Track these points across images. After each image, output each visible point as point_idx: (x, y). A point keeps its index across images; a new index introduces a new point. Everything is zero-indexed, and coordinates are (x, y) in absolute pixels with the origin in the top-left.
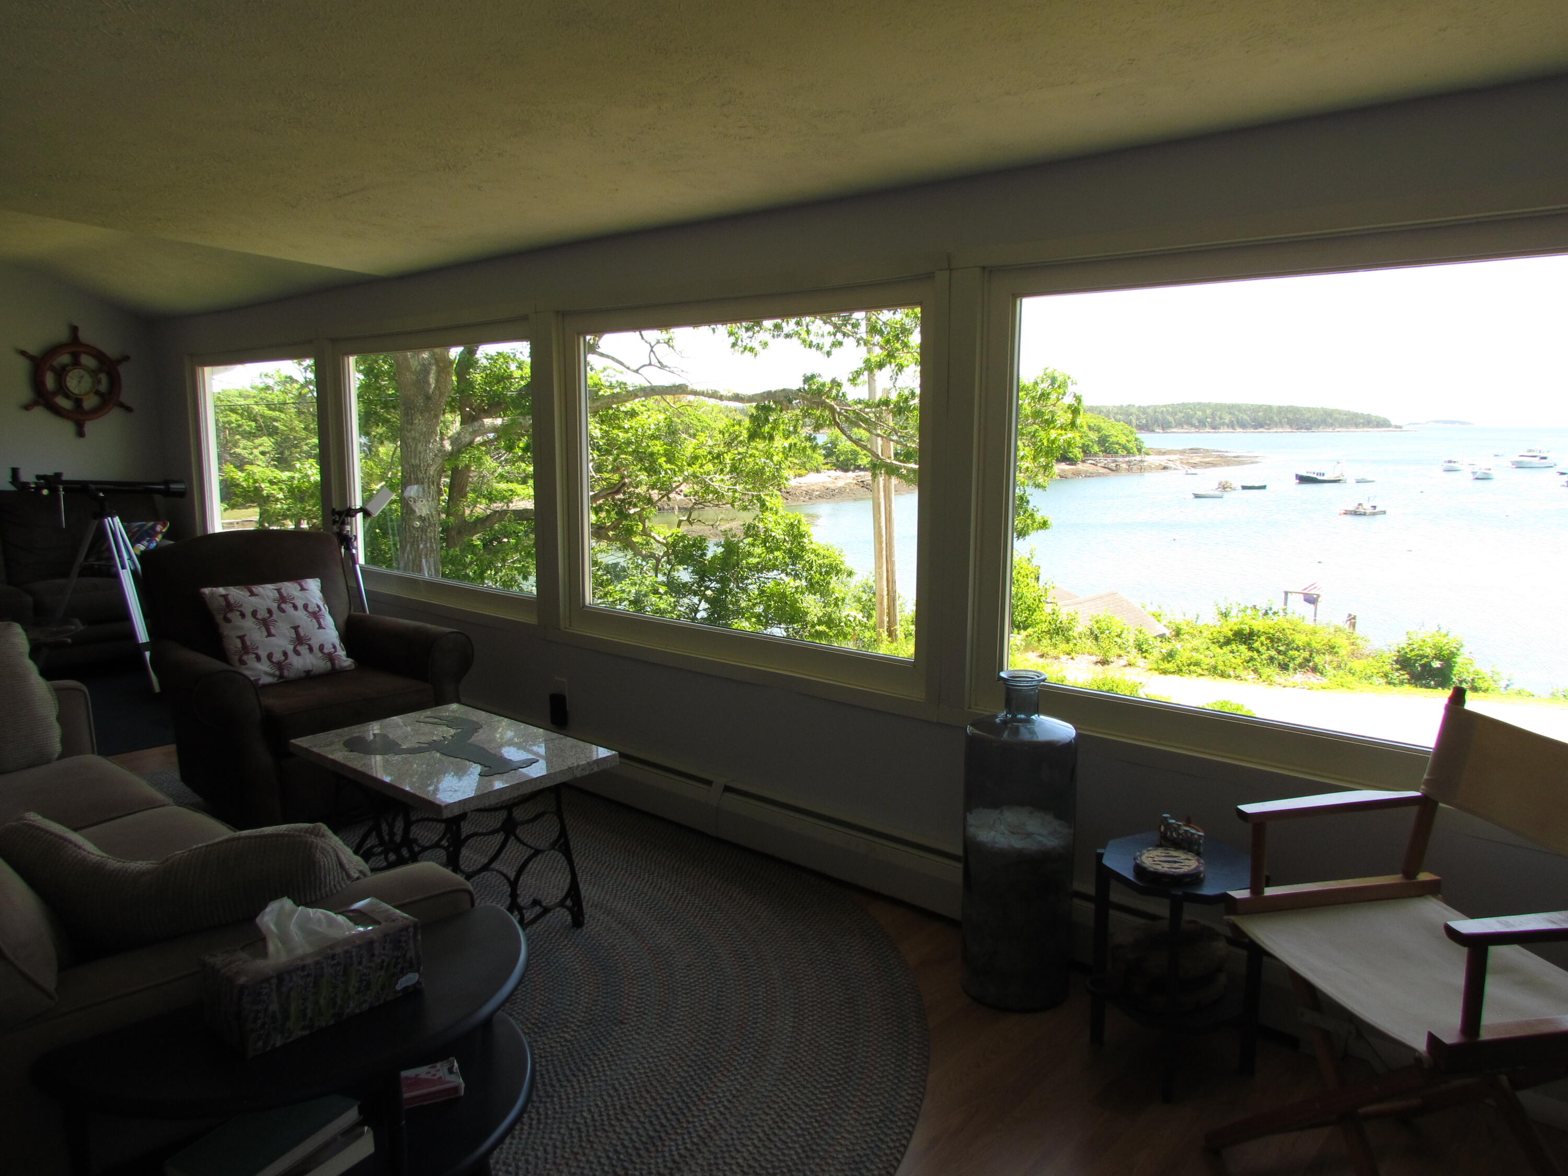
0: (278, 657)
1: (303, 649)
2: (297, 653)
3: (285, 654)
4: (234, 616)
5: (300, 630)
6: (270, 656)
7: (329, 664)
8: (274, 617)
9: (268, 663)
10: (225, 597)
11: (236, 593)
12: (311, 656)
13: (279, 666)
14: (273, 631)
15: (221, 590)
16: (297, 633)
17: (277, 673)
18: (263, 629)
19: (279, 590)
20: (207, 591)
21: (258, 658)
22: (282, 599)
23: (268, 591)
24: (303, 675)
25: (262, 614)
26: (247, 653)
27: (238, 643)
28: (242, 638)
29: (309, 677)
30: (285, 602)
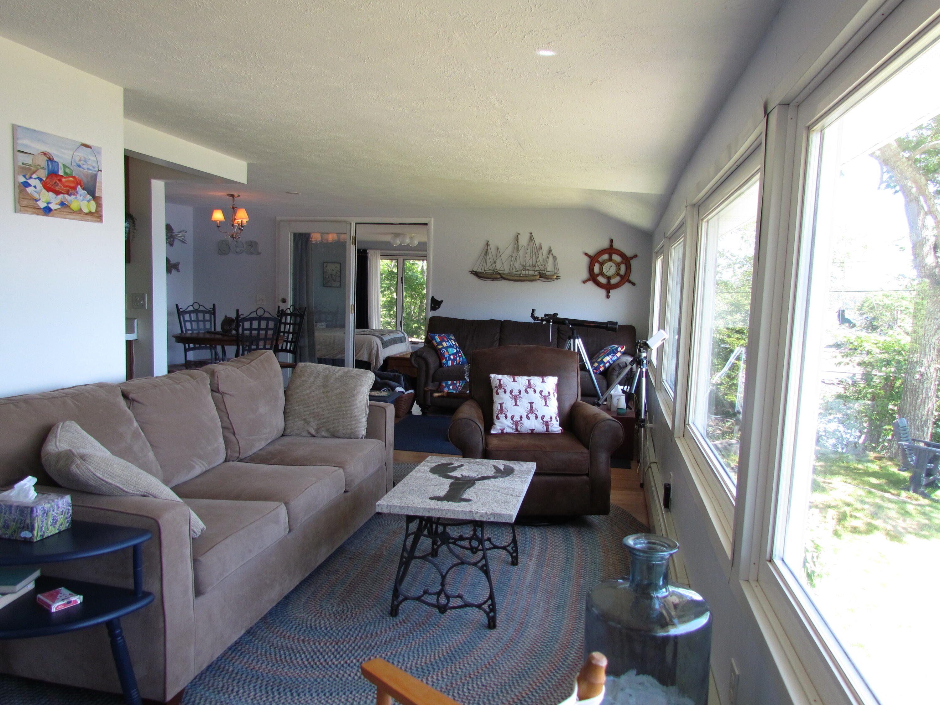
0: (517, 418)
1: (532, 416)
2: (528, 417)
3: (521, 417)
4: (501, 391)
5: (533, 405)
6: (512, 417)
7: (545, 428)
8: (521, 395)
9: (511, 421)
10: (500, 380)
11: (506, 379)
12: (536, 421)
13: (516, 424)
14: (518, 403)
15: (500, 377)
16: (531, 407)
17: (514, 427)
18: (514, 401)
19: (529, 381)
20: (492, 376)
21: (506, 417)
22: (529, 385)
23: (523, 380)
24: (530, 431)
25: (516, 392)
26: (501, 413)
27: (499, 406)
28: (501, 404)
29: (532, 434)
30: (530, 388)
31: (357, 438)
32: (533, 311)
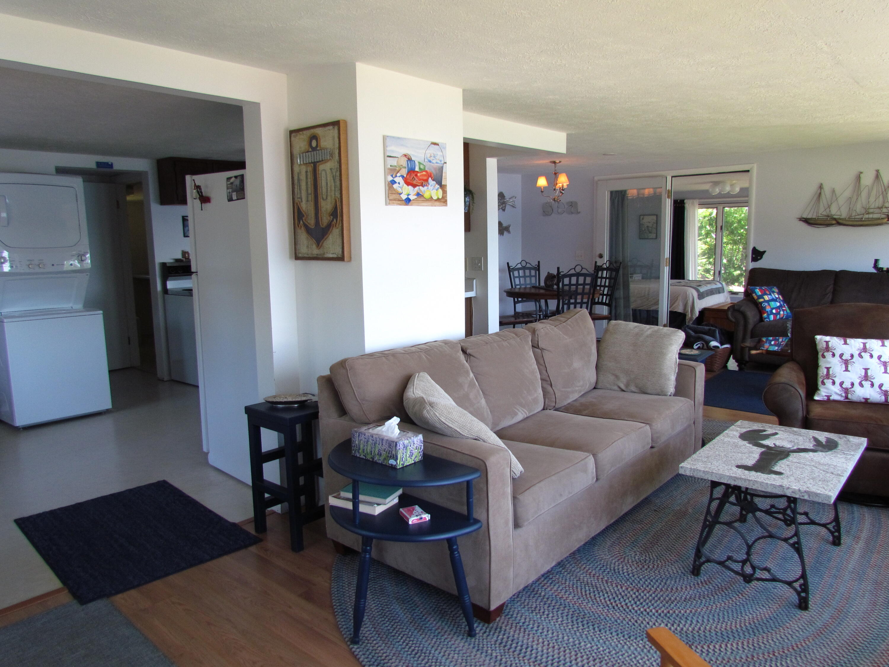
0: (847, 385)
1: (867, 384)
2: (861, 385)
3: (852, 384)
4: (828, 355)
5: (869, 371)
6: (841, 384)
7: (883, 398)
8: (854, 360)
9: (839, 387)
10: (827, 342)
11: (835, 342)
12: (871, 389)
13: (846, 391)
14: (849, 368)
15: (827, 338)
16: (866, 373)
17: (844, 395)
18: (844, 366)
19: (864, 344)
20: (818, 337)
21: (834, 383)
22: (865, 349)
23: (856, 344)
24: (863, 400)
25: (846, 356)
26: (828, 378)
27: (825, 371)
28: (828, 369)
29: (866, 403)
30: (865, 352)
31: (666, 395)
32: (876, 261)
